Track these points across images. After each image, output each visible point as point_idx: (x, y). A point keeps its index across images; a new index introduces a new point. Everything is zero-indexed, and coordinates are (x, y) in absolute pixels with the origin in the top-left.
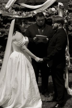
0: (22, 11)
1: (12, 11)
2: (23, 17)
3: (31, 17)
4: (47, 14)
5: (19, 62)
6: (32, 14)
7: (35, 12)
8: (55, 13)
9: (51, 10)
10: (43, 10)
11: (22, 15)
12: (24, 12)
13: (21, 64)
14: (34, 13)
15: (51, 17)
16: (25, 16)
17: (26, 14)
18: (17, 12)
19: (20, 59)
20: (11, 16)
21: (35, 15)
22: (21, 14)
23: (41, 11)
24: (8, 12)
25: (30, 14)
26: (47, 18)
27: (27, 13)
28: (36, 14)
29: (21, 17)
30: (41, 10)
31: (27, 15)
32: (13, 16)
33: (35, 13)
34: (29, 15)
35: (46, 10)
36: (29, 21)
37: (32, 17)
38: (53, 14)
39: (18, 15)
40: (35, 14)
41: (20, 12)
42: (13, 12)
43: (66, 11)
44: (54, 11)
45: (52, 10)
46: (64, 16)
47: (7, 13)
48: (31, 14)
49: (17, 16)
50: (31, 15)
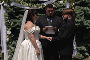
1: (24, 3)
5: (29, 49)
7: (45, 4)
13: (31, 51)
15: (59, 10)
19: (30, 46)
20: (23, 8)
22: (32, 5)
24: (21, 4)
26: (56, 11)
30: (50, 2)
36: (39, 13)
37: (42, 8)
41: (32, 4)
43: (73, 4)
46: (70, 8)
47: (19, 4)
49: (28, 8)
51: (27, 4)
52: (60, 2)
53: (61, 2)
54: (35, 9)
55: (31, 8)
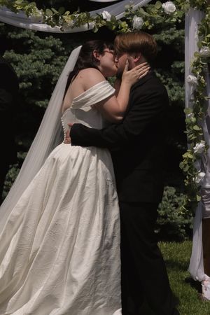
0: (62, 9)
1: (27, 7)
2: (65, 31)
3: (90, 32)
4: (147, 23)
6: (97, 19)
8: (174, 20)
9: (161, 8)
10: (135, 7)
11: (60, 22)
12: (68, 13)
14: (102, 18)
16: (72, 27)
17: (73, 18)
18: (45, 11)
20: (22, 25)
21: (104, 26)
23: (127, 11)
24: (14, 10)
25: (89, 19)
27: (77, 15)
28: (107, 22)
29: (57, 29)
30: (127, 7)
31: (79, 23)
32: (31, 26)
33: (104, 17)
34: (86, 25)
35: (145, 8)
37: (97, 30)
38: (170, 26)
39: (47, 21)
40: (105, 20)
41: (56, 12)
42: (30, 10)
44: (172, 13)
45: (163, 9)
48: (93, 20)
49: (43, 27)
50: (92, 24)
51: (40, 13)
52: (164, 5)
53: (169, 7)
54: (70, 31)
55: (53, 26)
